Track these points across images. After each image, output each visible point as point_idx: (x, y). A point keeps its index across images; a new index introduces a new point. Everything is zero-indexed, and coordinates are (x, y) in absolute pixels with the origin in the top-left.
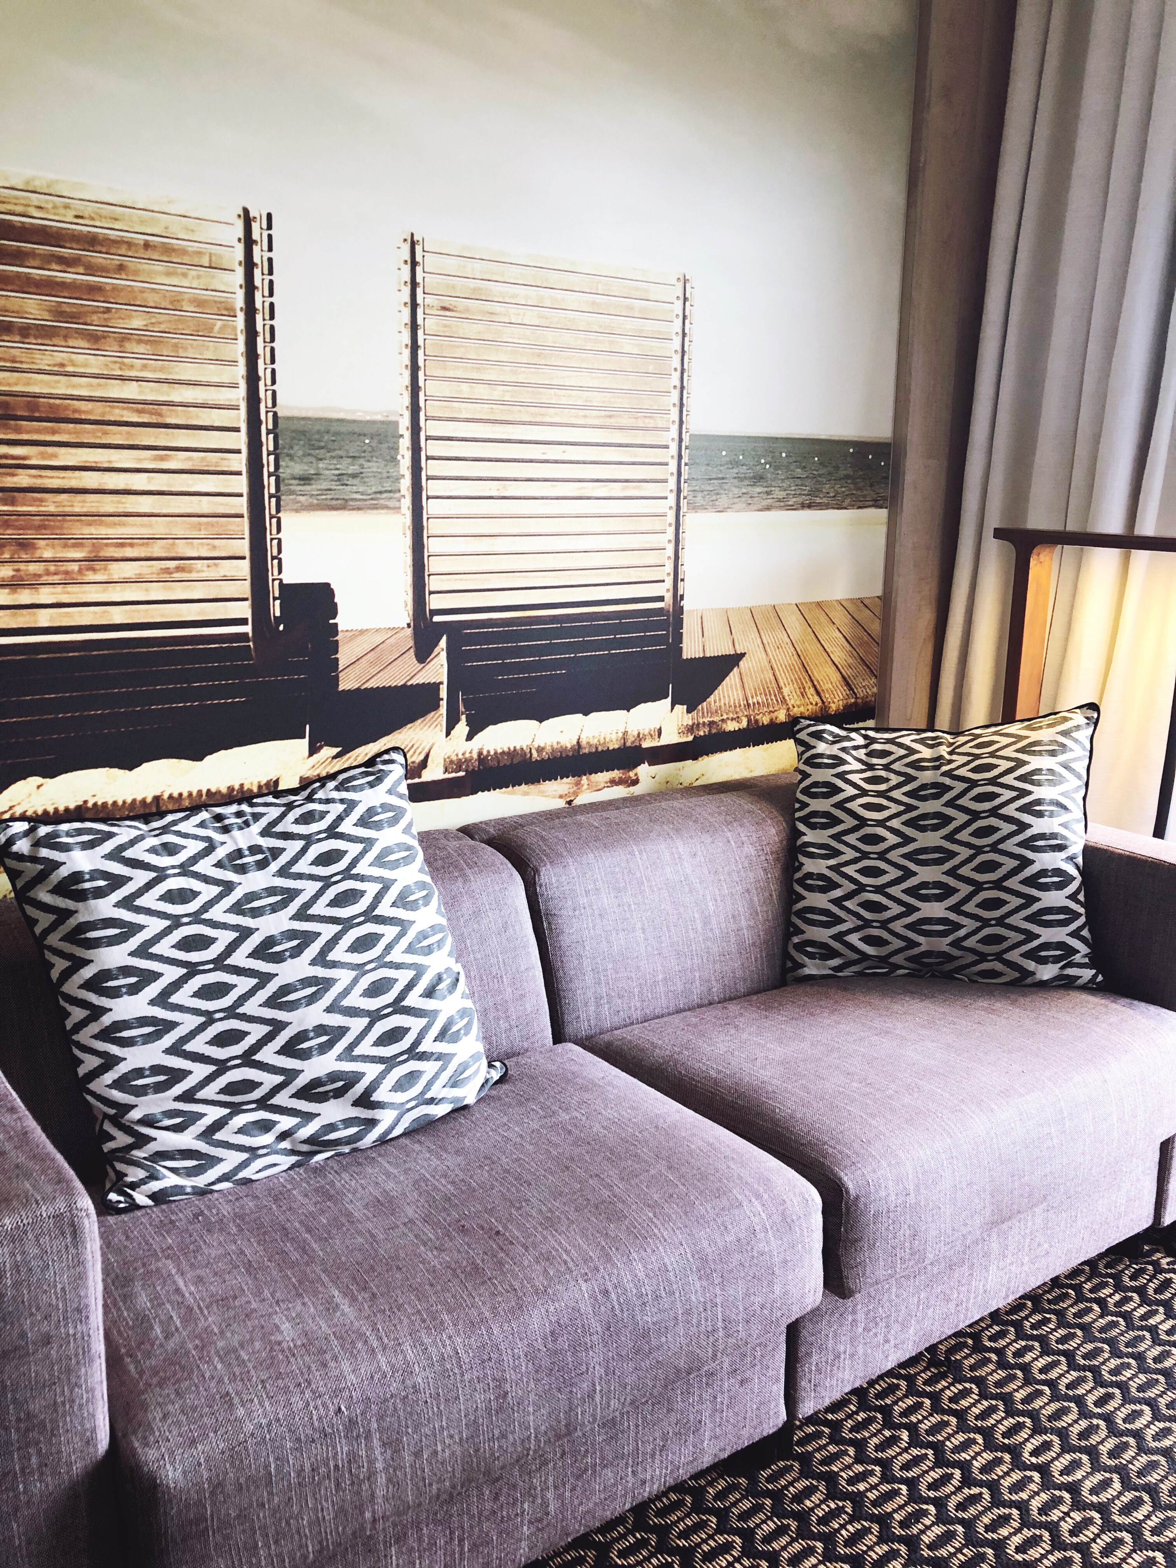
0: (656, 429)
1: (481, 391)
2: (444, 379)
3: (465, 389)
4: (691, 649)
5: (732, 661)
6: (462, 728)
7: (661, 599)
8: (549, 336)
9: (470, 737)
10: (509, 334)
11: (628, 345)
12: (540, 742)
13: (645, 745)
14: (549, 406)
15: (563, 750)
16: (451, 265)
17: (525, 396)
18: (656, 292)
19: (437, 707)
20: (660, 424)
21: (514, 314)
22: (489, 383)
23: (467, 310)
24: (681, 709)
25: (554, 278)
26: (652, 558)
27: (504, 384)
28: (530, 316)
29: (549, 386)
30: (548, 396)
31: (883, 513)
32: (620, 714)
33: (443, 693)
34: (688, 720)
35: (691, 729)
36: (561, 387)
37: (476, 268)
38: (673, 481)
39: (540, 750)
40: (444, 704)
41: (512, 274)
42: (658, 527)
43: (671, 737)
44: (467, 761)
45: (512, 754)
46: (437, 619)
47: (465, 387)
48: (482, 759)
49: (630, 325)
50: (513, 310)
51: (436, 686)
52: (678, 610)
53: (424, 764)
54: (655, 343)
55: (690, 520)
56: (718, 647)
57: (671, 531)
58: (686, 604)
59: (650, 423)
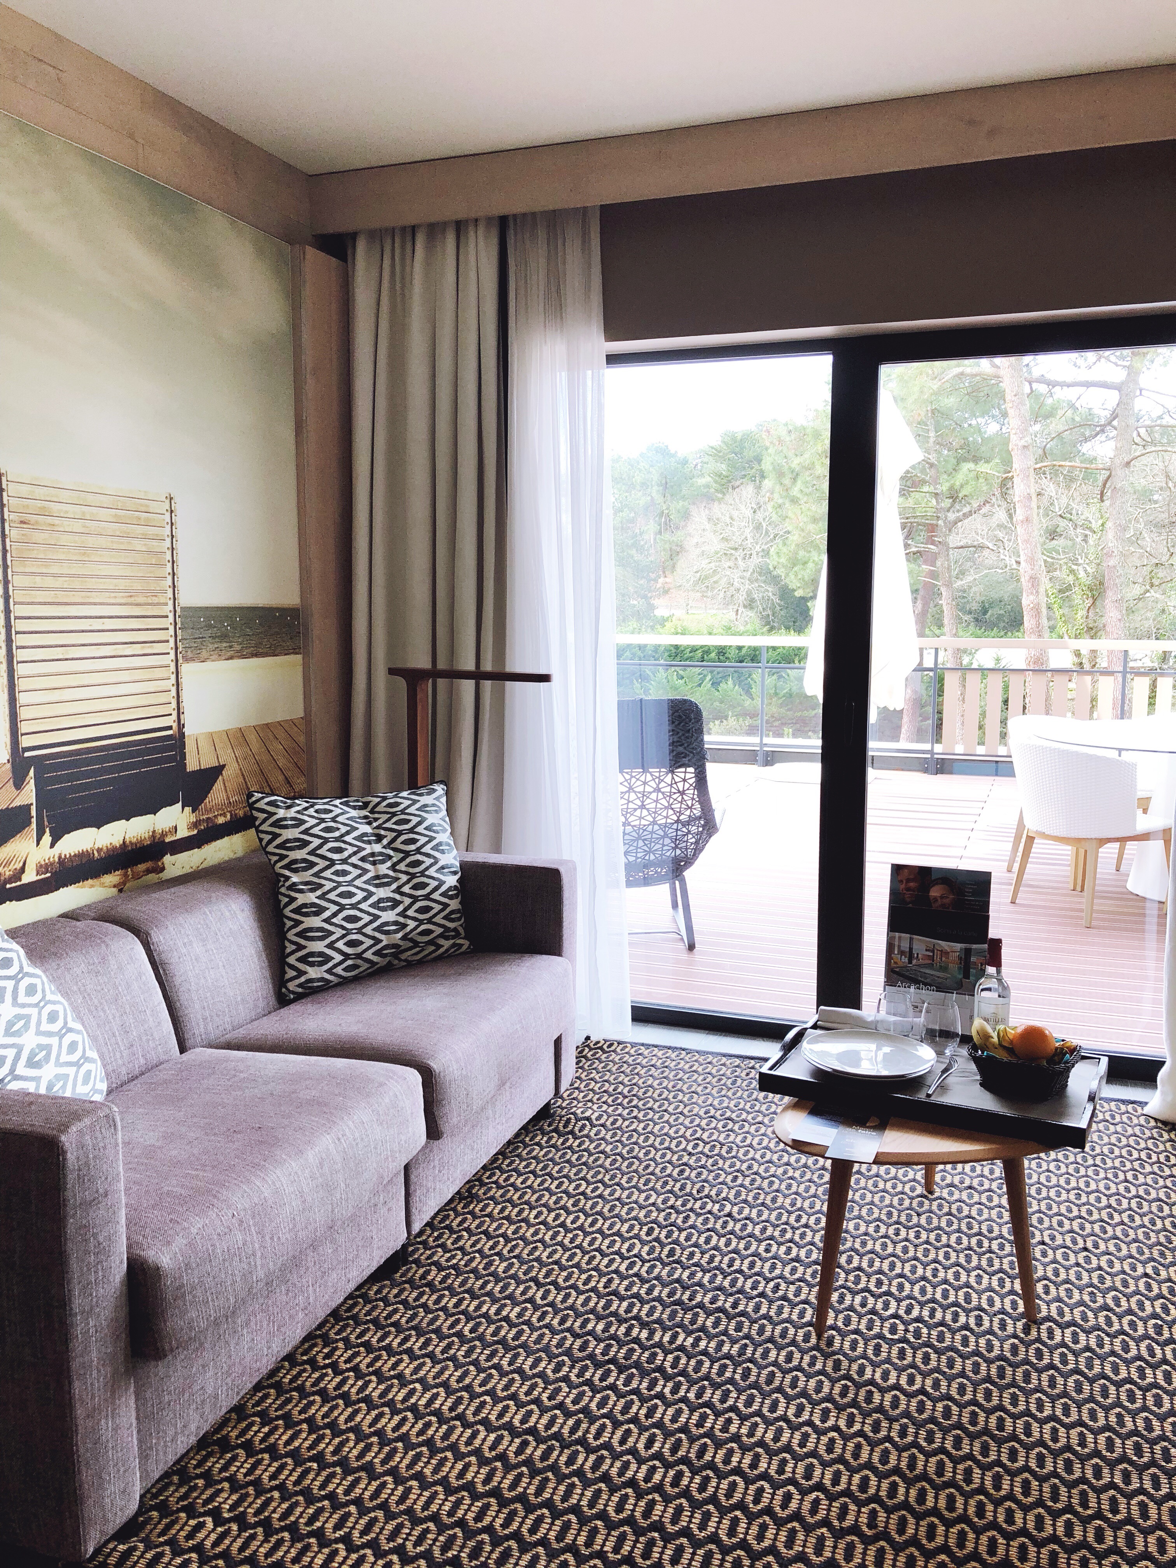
0: (158, 604)
1: (49, 582)
2: (25, 574)
3: (38, 581)
4: (192, 764)
5: (217, 771)
6: (47, 838)
7: (170, 728)
8: (91, 541)
9: (52, 846)
10: (65, 539)
11: (138, 545)
12: (99, 845)
13: (167, 840)
14: (90, 590)
15: (114, 849)
16: (24, 490)
17: (77, 584)
18: (154, 507)
19: (30, 823)
20: (162, 600)
21: (68, 525)
22: (54, 576)
23: (37, 523)
24: (188, 810)
25: (90, 499)
26: (163, 698)
27: (61, 576)
28: (77, 526)
29: (92, 576)
30: (91, 583)
31: (299, 657)
32: (150, 817)
33: (34, 813)
34: (193, 818)
35: (195, 825)
36: (98, 577)
37: (40, 492)
38: (172, 640)
39: (99, 850)
40: (34, 820)
41: (64, 496)
42: (165, 676)
43: (183, 832)
44: (52, 864)
45: (81, 855)
46: (27, 754)
47: (38, 579)
48: (61, 861)
49: (140, 530)
50: (66, 522)
51: (29, 806)
52: (182, 735)
53: (23, 870)
54: (155, 543)
55: (185, 668)
56: (208, 761)
57: (174, 677)
58: (187, 731)
59: (155, 600)
